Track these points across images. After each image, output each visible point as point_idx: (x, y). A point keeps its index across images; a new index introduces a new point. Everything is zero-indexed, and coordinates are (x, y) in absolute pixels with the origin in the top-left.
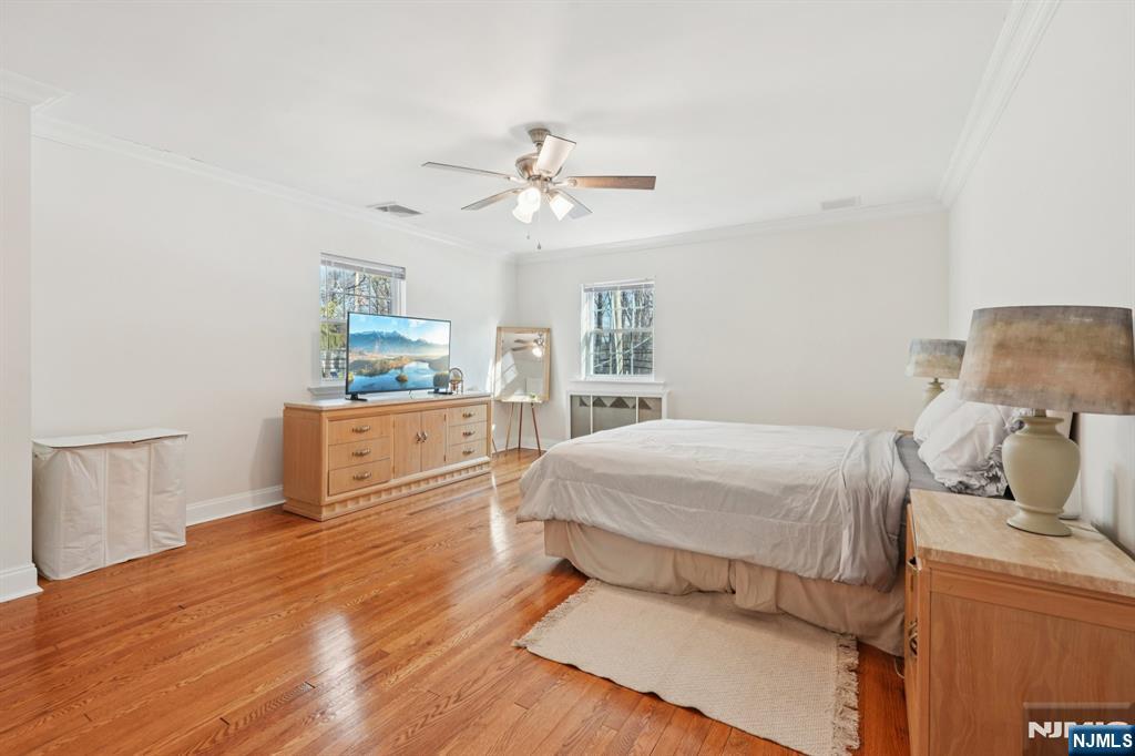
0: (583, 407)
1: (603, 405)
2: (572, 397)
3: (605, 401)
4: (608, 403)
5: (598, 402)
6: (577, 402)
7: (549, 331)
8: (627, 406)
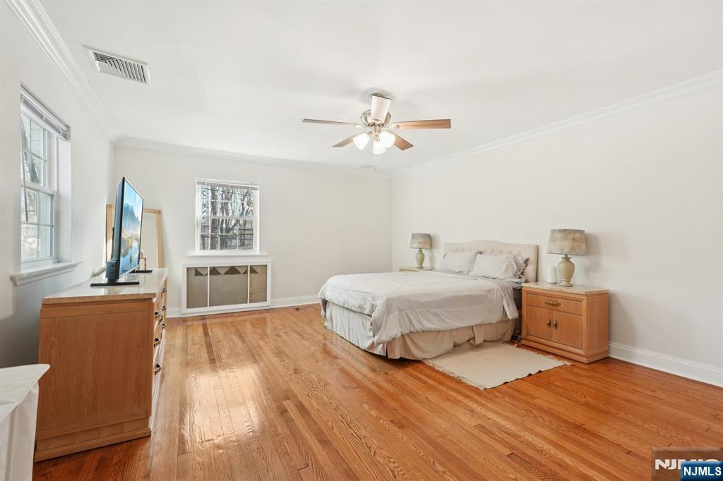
0: (198, 277)
1: (218, 273)
2: (188, 269)
3: (219, 270)
4: (223, 272)
5: (214, 271)
6: (193, 272)
7: (159, 212)
8: (239, 273)
